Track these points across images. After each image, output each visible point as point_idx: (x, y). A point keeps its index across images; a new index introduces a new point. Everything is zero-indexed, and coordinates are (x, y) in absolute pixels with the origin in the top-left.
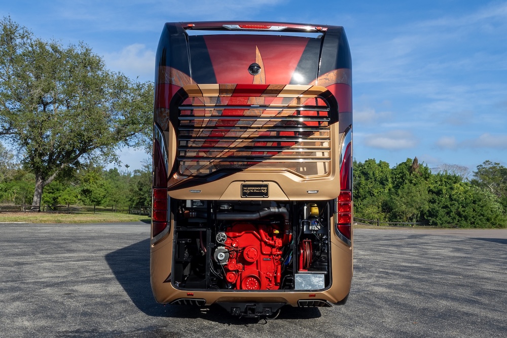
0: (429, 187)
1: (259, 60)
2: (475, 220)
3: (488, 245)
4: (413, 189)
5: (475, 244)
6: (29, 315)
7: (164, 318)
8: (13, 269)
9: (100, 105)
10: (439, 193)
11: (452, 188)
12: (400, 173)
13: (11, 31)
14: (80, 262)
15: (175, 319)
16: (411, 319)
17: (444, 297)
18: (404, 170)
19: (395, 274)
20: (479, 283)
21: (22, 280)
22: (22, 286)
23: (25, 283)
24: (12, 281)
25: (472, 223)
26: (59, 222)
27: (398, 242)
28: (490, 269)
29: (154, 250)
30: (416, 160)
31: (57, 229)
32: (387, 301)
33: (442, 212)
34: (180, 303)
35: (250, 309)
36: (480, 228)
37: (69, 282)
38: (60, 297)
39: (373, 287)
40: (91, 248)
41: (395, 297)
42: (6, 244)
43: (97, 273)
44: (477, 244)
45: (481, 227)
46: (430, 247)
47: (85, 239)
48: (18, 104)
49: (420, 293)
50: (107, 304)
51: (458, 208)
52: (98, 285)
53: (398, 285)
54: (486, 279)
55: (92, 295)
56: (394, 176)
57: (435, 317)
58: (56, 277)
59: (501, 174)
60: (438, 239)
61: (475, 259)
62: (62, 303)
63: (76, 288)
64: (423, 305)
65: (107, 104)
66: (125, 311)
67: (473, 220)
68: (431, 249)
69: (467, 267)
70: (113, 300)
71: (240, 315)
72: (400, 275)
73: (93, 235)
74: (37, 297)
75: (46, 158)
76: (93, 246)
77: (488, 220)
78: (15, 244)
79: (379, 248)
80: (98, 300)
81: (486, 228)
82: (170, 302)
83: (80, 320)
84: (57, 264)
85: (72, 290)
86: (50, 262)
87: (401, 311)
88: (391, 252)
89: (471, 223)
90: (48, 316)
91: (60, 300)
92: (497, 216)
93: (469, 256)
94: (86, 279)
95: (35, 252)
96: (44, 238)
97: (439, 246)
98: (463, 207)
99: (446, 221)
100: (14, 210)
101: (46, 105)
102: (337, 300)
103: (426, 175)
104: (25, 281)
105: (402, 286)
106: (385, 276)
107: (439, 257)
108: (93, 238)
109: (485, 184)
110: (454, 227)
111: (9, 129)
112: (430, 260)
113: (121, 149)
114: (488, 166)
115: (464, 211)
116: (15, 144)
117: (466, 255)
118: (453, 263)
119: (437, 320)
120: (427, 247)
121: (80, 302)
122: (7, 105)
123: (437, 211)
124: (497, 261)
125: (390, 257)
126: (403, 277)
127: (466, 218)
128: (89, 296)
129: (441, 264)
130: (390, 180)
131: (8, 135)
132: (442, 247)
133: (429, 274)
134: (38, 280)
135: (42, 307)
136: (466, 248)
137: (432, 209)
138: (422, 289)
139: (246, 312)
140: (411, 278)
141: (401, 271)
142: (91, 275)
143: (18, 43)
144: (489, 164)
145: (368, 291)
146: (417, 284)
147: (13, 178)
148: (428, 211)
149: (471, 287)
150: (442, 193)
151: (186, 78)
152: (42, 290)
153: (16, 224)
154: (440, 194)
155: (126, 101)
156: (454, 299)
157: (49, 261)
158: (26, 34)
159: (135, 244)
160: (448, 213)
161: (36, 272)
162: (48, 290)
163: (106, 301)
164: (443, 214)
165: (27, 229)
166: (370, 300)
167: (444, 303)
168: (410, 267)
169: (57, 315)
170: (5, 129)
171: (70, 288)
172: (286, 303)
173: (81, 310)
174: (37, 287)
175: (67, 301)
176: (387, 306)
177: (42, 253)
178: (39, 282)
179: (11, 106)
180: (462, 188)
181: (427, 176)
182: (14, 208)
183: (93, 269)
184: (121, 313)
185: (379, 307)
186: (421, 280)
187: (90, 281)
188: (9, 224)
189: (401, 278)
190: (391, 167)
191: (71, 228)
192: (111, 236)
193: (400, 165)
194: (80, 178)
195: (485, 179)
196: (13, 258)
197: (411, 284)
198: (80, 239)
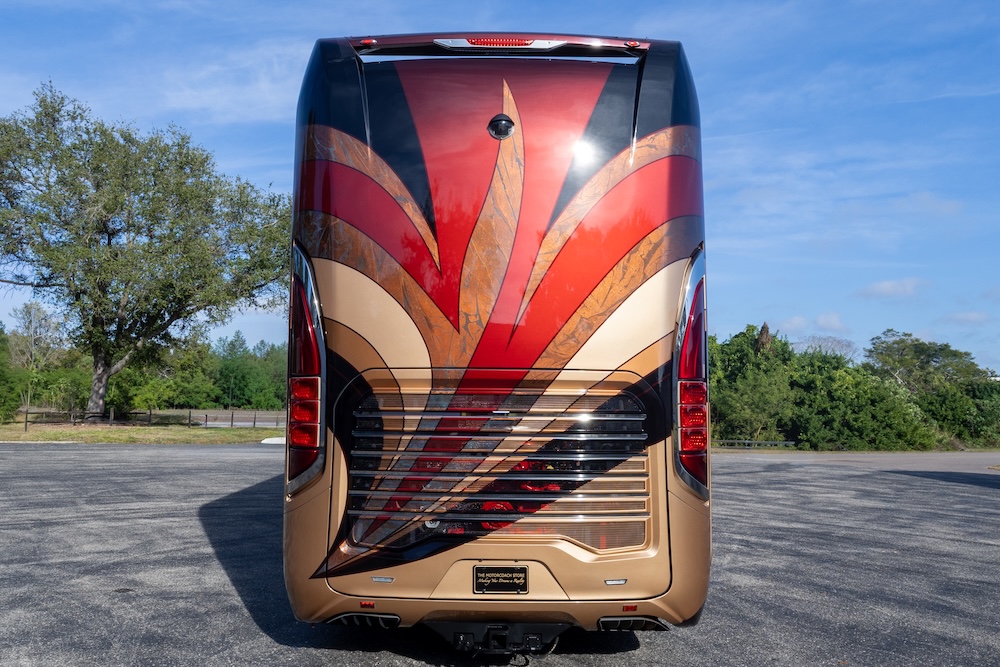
0: (791, 377)
1: (510, 109)
2: (876, 435)
3: (919, 483)
4: (764, 379)
5: (893, 481)
6: (36, 642)
7: (313, 651)
8: (27, 535)
9: (207, 235)
10: (809, 387)
11: (831, 379)
12: (738, 351)
13: (53, 107)
14: (157, 521)
15: (336, 653)
16: (832, 652)
17: (880, 597)
18: (745, 347)
19: (765, 546)
20: (937, 565)
21: (41, 559)
22: (38, 572)
23: (43, 565)
24: (20, 561)
25: (872, 441)
26: (132, 441)
27: (748, 478)
28: (945, 533)
29: (292, 508)
30: (765, 329)
31: (126, 454)
32: (766, 607)
33: (816, 421)
34: (345, 622)
35: (495, 637)
36: (885, 450)
37: (129, 562)
38: (106, 598)
39: (729, 574)
40: (181, 492)
41: (782, 598)
42: (28, 484)
43: (187, 543)
44: (899, 482)
45: (888, 449)
46: (811, 489)
47: (174, 473)
48: (66, 233)
49: (827, 589)
50: (197, 615)
51: (845, 413)
52: (185, 570)
53: (778, 570)
54: (945, 555)
55: (170, 593)
56: (726, 358)
57: (880, 647)
58: (107, 552)
59: (916, 352)
60: (820, 473)
61: (908, 513)
62: (108, 613)
63: (140, 576)
64: (842, 618)
65: (220, 234)
66: (232, 632)
67: (872, 435)
68: (815, 492)
69: (899, 530)
70: (212, 606)
71: (472, 650)
72: (775, 548)
73: (189, 465)
74: (60, 597)
75: (113, 327)
76: (186, 487)
77: (900, 435)
78: (44, 483)
79: (717, 489)
80: (181, 604)
81: (897, 450)
82: (324, 621)
83: (139, 654)
84: (113, 524)
85: (135, 583)
86: (101, 519)
87: (802, 632)
88: (742, 498)
89: (870, 442)
90: (73, 645)
91: (106, 605)
92: (916, 428)
93: (893, 506)
94: (164, 556)
95: (78, 500)
96: (101, 472)
97: (828, 487)
98: (854, 412)
99: (823, 439)
100: (55, 420)
101: (113, 234)
102: (681, 616)
103: (784, 355)
104: (46, 562)
105: (786, 572)
106: (745, 549)
107: (836, 508)
108: (187, 472)
109: (887, 371)
110: (838, 449)
111: (50, 278)
112: (822, 515)
113: (244, 311)
114: (891, 340)
115: (856, 420)
116: (62, 303)
117: (888, 505)
118: (868, 521)
119: (887, 655)
120: (807, 488)
121: (145, 610)
122: (46, 235)
123: (807, 421)
124: (952, 517)
125: (742, 509)
126: (782, 552)
127: (860, 432)
128: (165, 596)
129: (847, 524)
130: (719, 364)
131: (48, 289)
132: (835, 488)
133: (831, 545)
134: (70, 559)
135: (65, 620)
136: (881, 491)
137: (799, 417)
138: (828, 578)
139: (486, 644)
140: (798, 554)
141: (774, 538)
142: (175, 548)
143: (65, 128)
144: (893, 335)
145: (722, 583)
146: (815, 568)
147: (60, 364)
148: (791, 419)
149: (926, 574)
150: (816, 387)
151: (359, 147)
152: (73, 581)
153: (55, 445)
154: (812, 388)
155: (252, 227)
156: (902, 603)
157: (101, 517)
158: (79, 111)
159: (263, 484)
160: (828, 424)
161: (71, 541)
162: (86, 582)
163: (196, 607)
164: (819, 425)
165: (72, 455)
166: (733, 607)
167: (886, 613)
168: (788, 530)
169: (91, 643)
170: (44, 279)
171: (130, 577)
172: (572, 624)
173: (145, 628)
174: (65, 574)
175: (119, 608)
176: (772, 621)
177: (90, 501)
178: (72, 562)
179: (54, 238)
180: (849, 378)
181: (786, 356)
182: (56, 416)
183: (180, 534)
184: (223, 636)
185: (756, 624)
186: (820, 560)
187: (171, 561)
188: (43, 445)
189: (778, 554)
190: (719, 342)
191: (151, 452)
192: (222, 468)
193: (736, 336)
194: (175, 364)
195: (885, 363)
196: (33, 511)
197: (801, 567)
198: (164, 474)
